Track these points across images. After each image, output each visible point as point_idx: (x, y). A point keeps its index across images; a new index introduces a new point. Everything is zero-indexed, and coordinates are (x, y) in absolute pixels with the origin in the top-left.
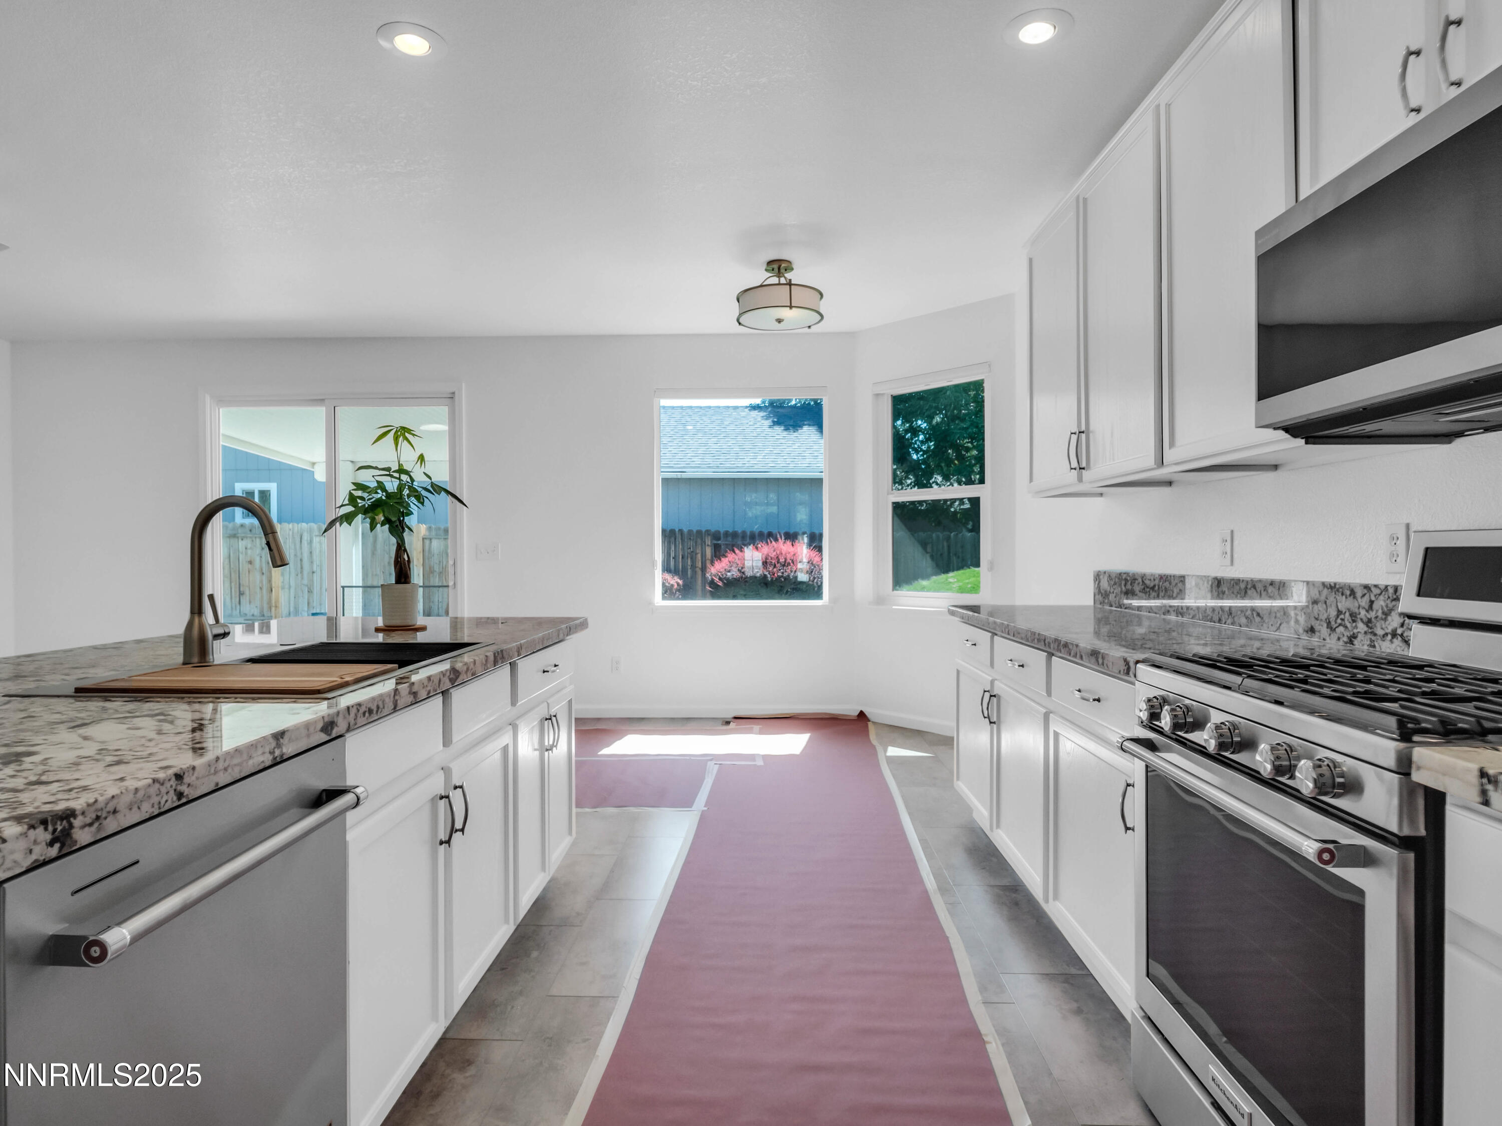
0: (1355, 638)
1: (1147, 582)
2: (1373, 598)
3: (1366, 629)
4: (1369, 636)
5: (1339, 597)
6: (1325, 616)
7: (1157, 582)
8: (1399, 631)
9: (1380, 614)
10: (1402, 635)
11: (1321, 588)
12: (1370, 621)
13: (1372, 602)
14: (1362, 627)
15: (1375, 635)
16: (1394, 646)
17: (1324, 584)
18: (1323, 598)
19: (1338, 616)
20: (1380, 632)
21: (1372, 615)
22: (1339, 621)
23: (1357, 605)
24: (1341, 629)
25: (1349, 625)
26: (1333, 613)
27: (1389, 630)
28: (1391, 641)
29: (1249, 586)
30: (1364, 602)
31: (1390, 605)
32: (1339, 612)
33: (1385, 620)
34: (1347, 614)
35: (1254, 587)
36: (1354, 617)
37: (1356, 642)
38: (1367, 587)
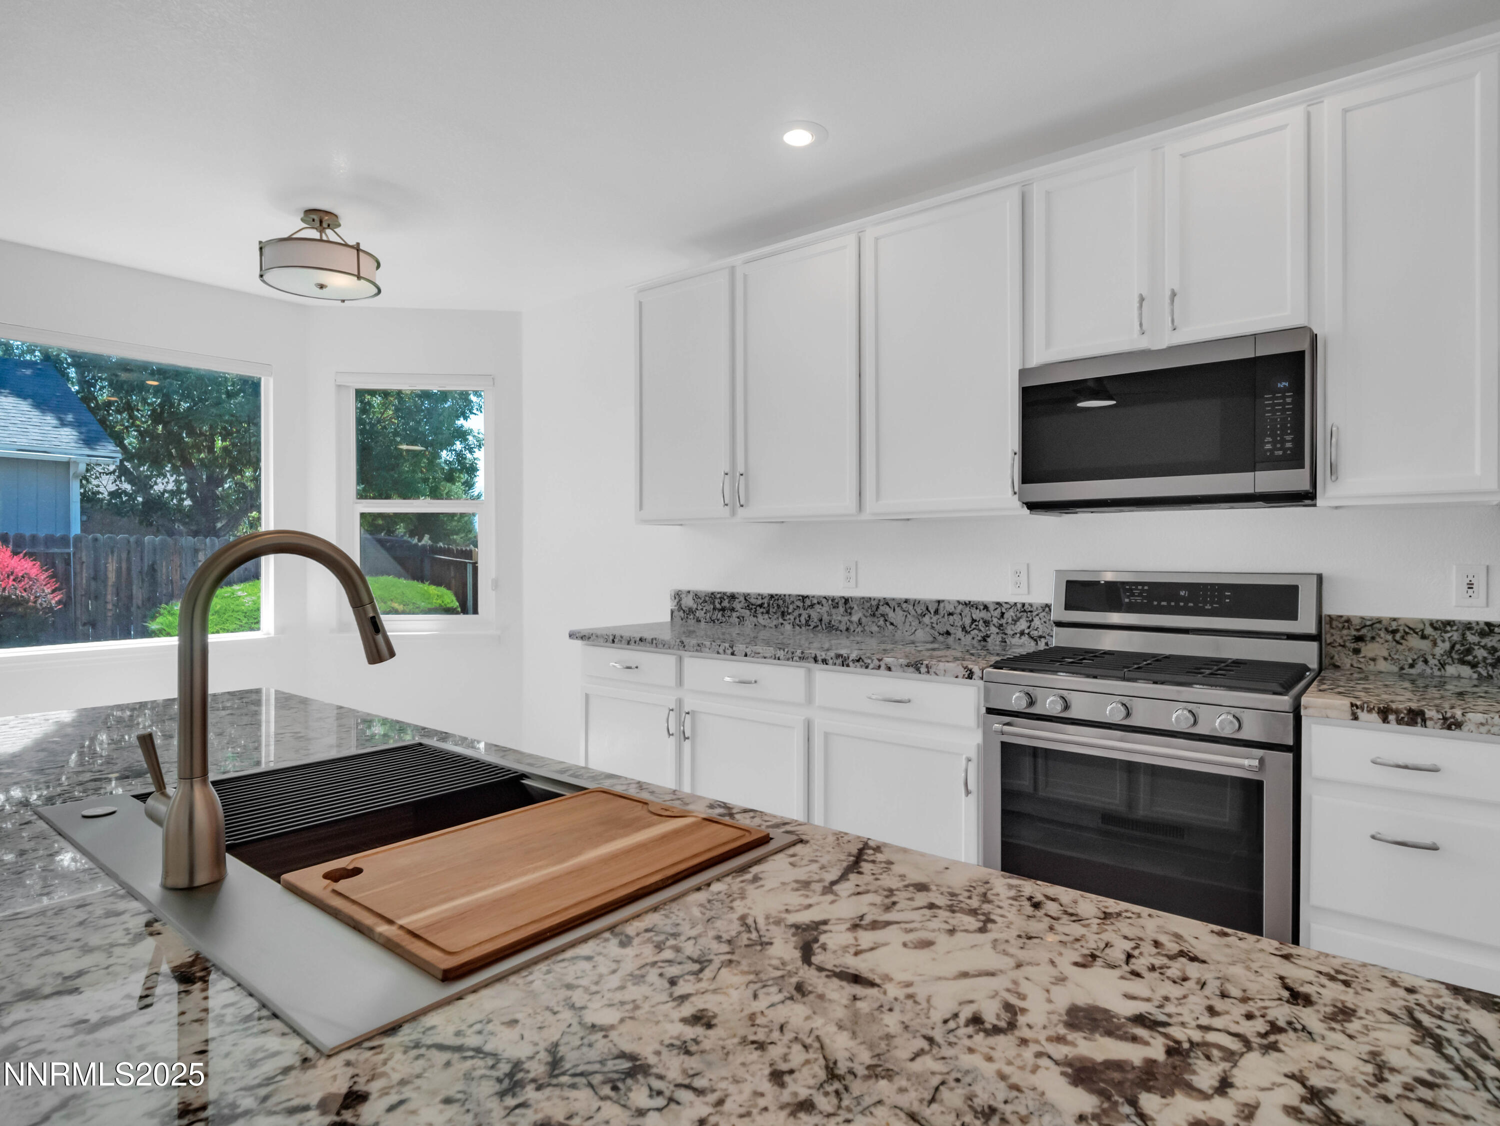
0: (989, 637)
1: (753, 601)
2: (1004, 610)
3: (998, 631)
4: (1001, 635)
5: (974, 610)
6: (961, 623)
7: (766, 601)
8: (1027, 631)
9: (1010, 621)
10: (1028, 634)
11: (956, 604)
12: (1001, 625)
13: (1003, 614)
14: (994, 630)
15: (1006, 634)
16: (1022, 641)
17: (959, 602)
18: (958, 611)
19: (972, 623)
20: (1010, 632)
21: (1003, 621)
22: (973, 626)
23: (989, 615)
24: (976, 632)
25: (982, 629)
26: (967, 621)
27: (1019, 630)
28: (1020, 638)
29: (881, 603)
30: (997, 613)
31: (1019, 615)
32: (974, 621)
33: (1015, 624)
34: (981, 622)
35: (887, 604)
36: (987, 623)
37: (989, 640)
38: (998, 604)
